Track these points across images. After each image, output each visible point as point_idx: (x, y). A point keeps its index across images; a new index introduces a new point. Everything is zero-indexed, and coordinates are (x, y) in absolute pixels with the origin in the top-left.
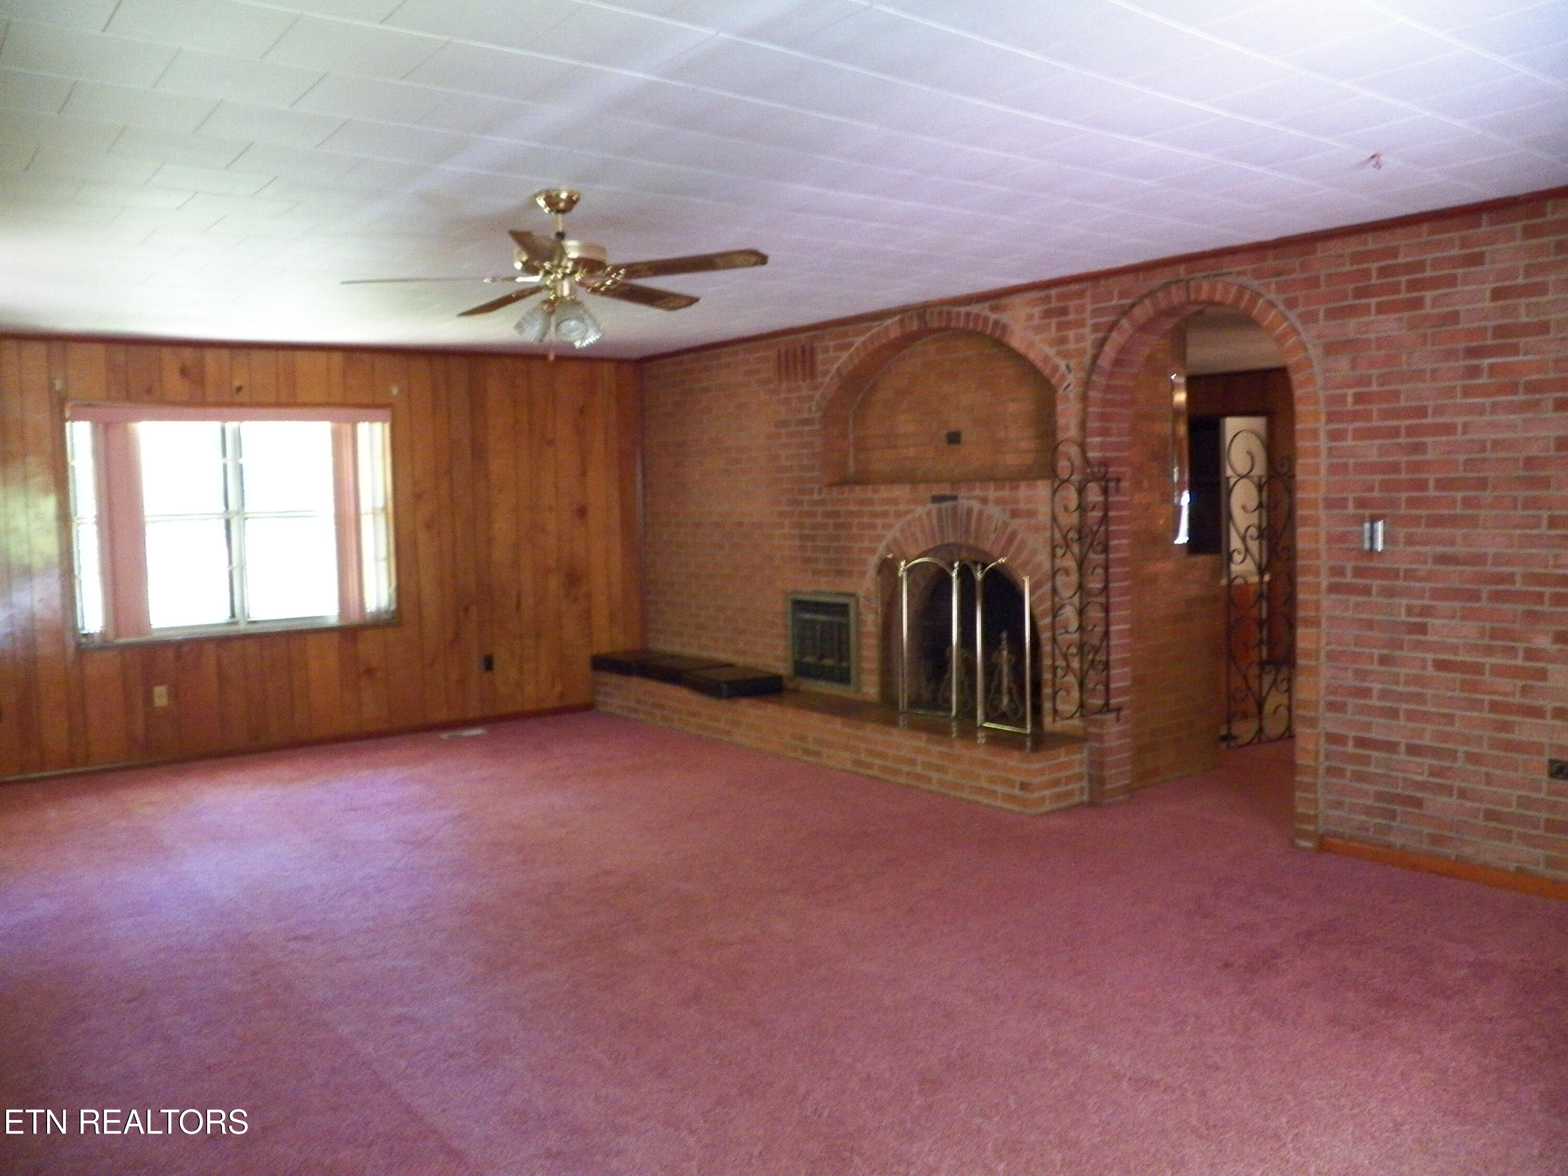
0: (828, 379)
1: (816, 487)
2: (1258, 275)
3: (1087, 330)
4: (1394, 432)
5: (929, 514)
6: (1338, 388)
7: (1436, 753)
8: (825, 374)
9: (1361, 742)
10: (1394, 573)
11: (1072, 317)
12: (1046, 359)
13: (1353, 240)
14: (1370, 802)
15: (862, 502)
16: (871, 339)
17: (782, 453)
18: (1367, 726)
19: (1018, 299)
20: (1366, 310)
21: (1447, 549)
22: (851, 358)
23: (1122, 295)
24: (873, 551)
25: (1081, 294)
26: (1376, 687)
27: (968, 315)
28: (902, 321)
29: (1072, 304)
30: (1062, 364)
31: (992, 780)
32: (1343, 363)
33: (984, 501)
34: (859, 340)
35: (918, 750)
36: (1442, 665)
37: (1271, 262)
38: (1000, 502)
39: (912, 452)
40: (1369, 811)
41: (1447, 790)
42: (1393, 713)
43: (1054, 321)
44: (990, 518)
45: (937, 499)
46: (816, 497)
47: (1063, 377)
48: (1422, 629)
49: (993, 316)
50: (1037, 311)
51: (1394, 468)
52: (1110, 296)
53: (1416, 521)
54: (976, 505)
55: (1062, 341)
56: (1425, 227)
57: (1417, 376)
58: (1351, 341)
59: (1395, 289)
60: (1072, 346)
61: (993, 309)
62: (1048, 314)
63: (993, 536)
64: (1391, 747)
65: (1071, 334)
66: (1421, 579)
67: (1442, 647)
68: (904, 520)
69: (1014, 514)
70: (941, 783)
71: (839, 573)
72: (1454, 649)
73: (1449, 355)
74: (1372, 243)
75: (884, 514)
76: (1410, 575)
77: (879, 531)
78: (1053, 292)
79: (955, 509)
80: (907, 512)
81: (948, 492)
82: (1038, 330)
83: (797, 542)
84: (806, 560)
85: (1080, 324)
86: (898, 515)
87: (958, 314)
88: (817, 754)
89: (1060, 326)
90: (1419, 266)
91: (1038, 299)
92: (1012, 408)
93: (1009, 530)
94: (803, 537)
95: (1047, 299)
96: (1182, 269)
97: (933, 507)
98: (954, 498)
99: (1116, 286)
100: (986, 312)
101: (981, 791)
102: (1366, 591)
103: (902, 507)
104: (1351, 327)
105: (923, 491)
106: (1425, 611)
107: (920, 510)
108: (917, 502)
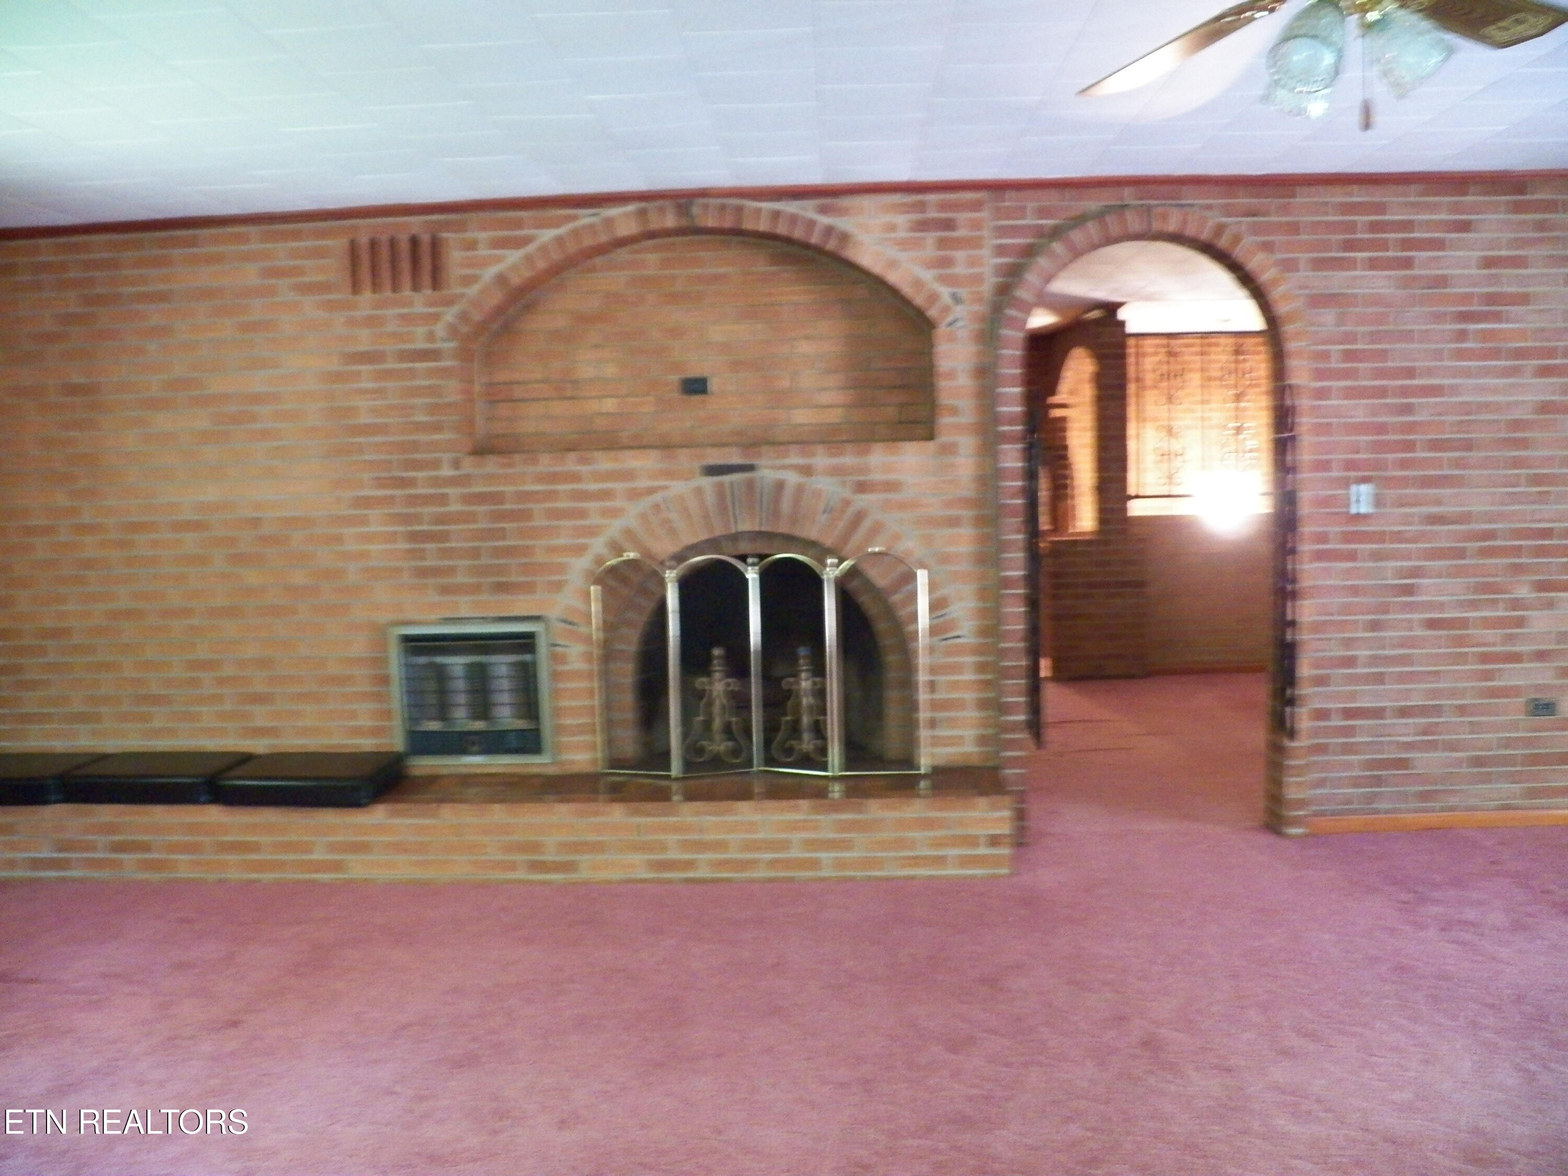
0: (473, 290)
1: (447, 457)
2: (1228, 211)
3: (985, 252)
4: (1382, 392)
5: (699, 491)
6: (1324, 342)
7: (1423, 711)
8: (468, 280)
9: (1349, 713)
10: (1380, 537)
11: (961, 233)
12: (918, 284)
13: (1338, 189)
14: (1356, 773)
15: (553, 478)
16: (576, 233)
17: (363, 403)
18: (1353, 696)
19: (866, 201)
20: (1350, 264)
21: (1434, 510)
22: (529, 259)
23: (1043, 212)
24: (579, 550)
25: (976, 206)
26: (1363, 653)
27: (776, 215)
28: (642, 213)
29: (962, 217)
30: (945, 292)
31: (939, 843)
32: (1328, 316)
33: (807, 471)
34: (547, 235)
35: (794, 827)
36: (1432, 624)
37: (1243, 201)
38: (836, 471)
39: (609, 405)
40: (1356, 782)
41: (1432, 746)
42: (1379, 679)
43: (931, 237)
44: (818, 494)
45: (713, 470)
46: (446, 472)
47: (946, 310)
48: (1408, 590)
49: (825, 220)
50: (902, 220)
51: (1381, 428)
52: (1021, 212)
53: (1404, 482)
54: (792, 478)
55: (946, 262)
56: (1413, 188)
57: (1407, 336)
58: (1335, 295)
59: (1383, 245)
60: (960, 270)
61: (824, 210)
62: (923, 226)
63: (823, 518)
64: (1377, 713)
65: (960, 255)
66: (1407, 541)
67: (1429, 606)
68: (645, 503)
69: (862, 487)
70: (841, 864)
71: (502, 588)
72: (1441, 606)
73: (1438, 317)
74: (1359, 196)
75: (606, 495)
76: (1399, 537)
77: (594, 520)
78: (932, 198)
79: (750, 485)
80: (651, 491)
81: (736, 460)
82: (903, 244)
83: (404, 546)
84: (423, 573)
85: (972, 243)
86: (634, 495)
87: (758, 211)
88: (568, 867)
89: (942, 243)
90: (1407, 226)
91: (905, 205)
92: (805, 348)
93: (851, 511)
94: (413, 537)
95: (920, 207)
96: (1127, 192)
97: (708, 483)
98: (750, 468)
99: (1032, 202)
100: (811, 215)
101: (916, 861)
102: (1352, 556)
103: (643, 483)
104: (1336, 281)
105: (685, 460)
106: (1416, 572)
107: (678, 487)
108: (670, 474)
